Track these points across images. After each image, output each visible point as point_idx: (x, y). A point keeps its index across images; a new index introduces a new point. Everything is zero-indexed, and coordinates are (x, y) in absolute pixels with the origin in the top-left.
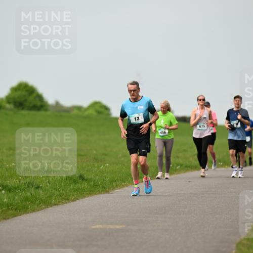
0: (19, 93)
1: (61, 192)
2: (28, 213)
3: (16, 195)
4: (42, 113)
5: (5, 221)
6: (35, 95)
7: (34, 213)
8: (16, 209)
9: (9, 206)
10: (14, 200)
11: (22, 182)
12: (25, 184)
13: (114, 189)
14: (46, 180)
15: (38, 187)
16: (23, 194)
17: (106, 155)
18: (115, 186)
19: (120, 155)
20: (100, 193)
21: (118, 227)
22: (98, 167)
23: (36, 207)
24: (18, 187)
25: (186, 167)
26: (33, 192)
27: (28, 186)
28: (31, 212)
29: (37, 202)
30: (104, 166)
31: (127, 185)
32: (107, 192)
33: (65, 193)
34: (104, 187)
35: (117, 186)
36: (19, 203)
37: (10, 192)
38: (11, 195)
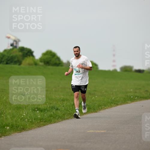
0: (46, 56)
1: (71, 112)
2: (52, 124)
3: (45, 114)
4: (60, 67)
5: (39, 128)
6: (55, 57)
7: (55, 124)
8: (45, 122)
9: (41, 120)
10: (44, 116)
11: (48, 106)
12: (50, 107)
13: (100, 110)
14: (62, 105)
15: (57, 109)
16: (49, 113)
17: (95, 91)
18: (101, 108)
19: (103, 91)
20: (92, 112)
21: (102, 132)
22: (91, 98)
23: (56, 120)
24: (46, 109)
25: (141, 98)
26: (54, 112)
27: (52, 109)
28: (53, 123)
29: (57, 118)
30: (94, 97)
31: (107, 108)
32: (96, 112)
33: (72, 112)
34: (94, 109)
35: (102, 108)
36: (47, 118)
37: (41, 112)
38: (42, 113)
